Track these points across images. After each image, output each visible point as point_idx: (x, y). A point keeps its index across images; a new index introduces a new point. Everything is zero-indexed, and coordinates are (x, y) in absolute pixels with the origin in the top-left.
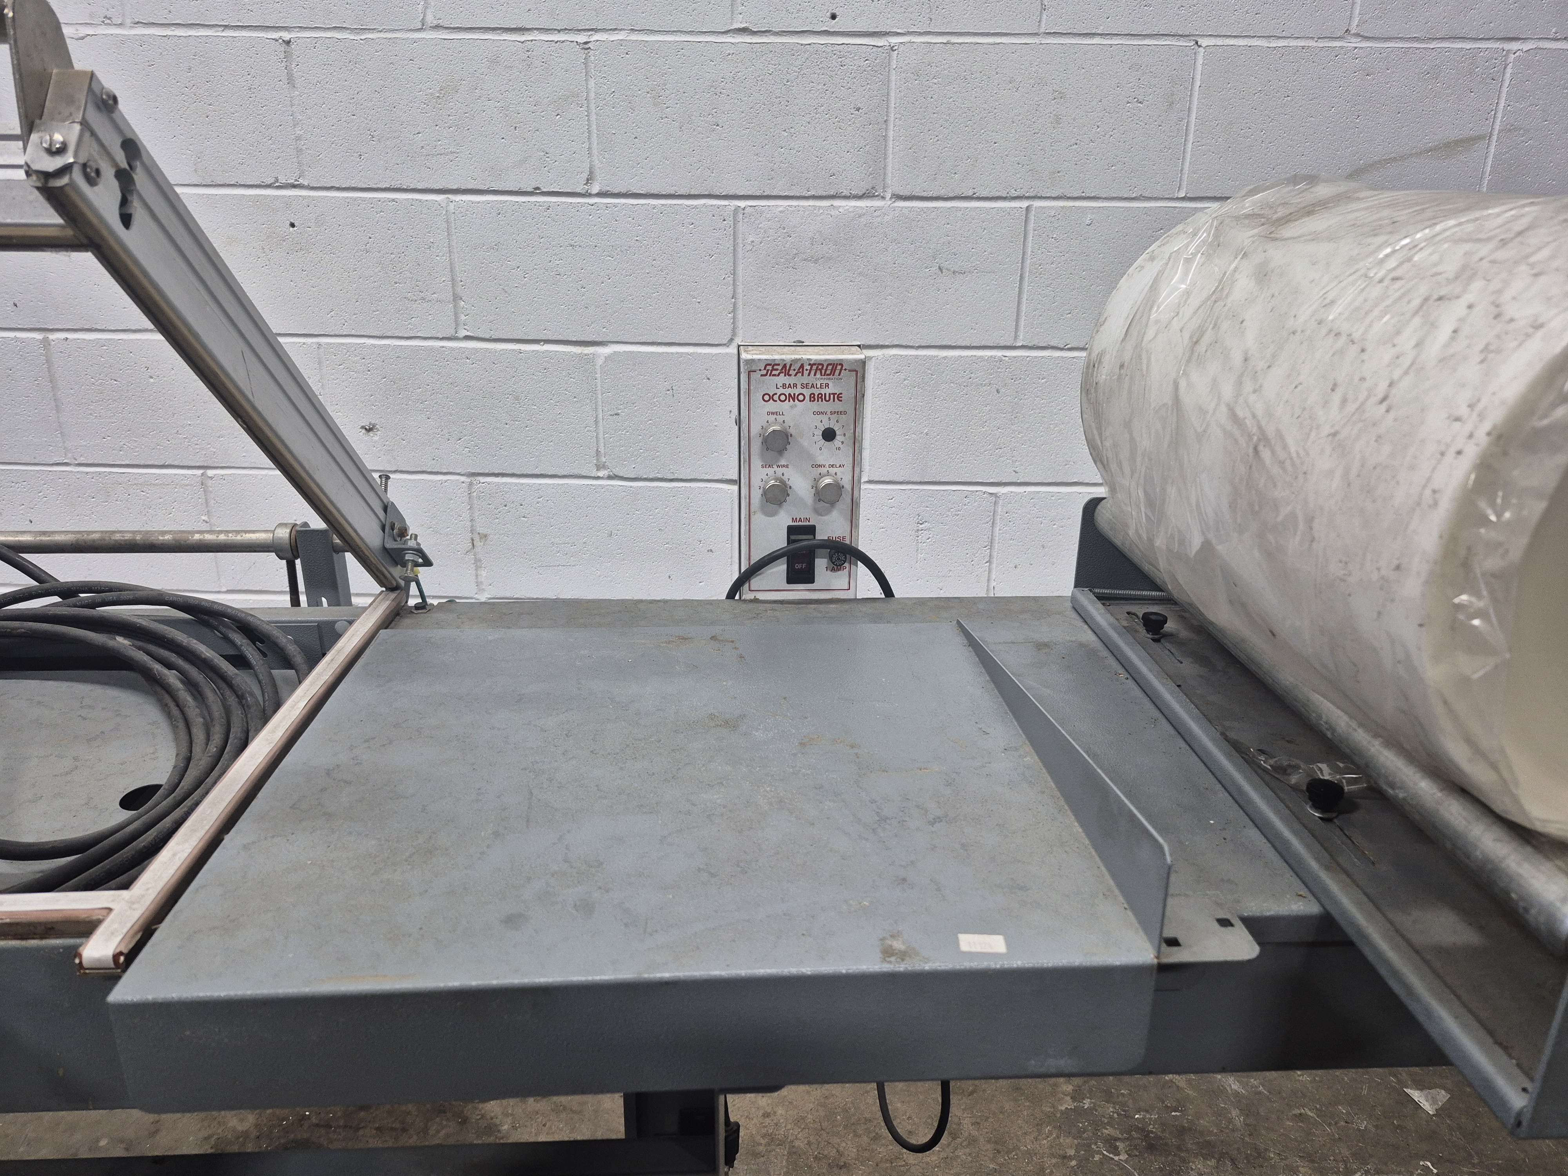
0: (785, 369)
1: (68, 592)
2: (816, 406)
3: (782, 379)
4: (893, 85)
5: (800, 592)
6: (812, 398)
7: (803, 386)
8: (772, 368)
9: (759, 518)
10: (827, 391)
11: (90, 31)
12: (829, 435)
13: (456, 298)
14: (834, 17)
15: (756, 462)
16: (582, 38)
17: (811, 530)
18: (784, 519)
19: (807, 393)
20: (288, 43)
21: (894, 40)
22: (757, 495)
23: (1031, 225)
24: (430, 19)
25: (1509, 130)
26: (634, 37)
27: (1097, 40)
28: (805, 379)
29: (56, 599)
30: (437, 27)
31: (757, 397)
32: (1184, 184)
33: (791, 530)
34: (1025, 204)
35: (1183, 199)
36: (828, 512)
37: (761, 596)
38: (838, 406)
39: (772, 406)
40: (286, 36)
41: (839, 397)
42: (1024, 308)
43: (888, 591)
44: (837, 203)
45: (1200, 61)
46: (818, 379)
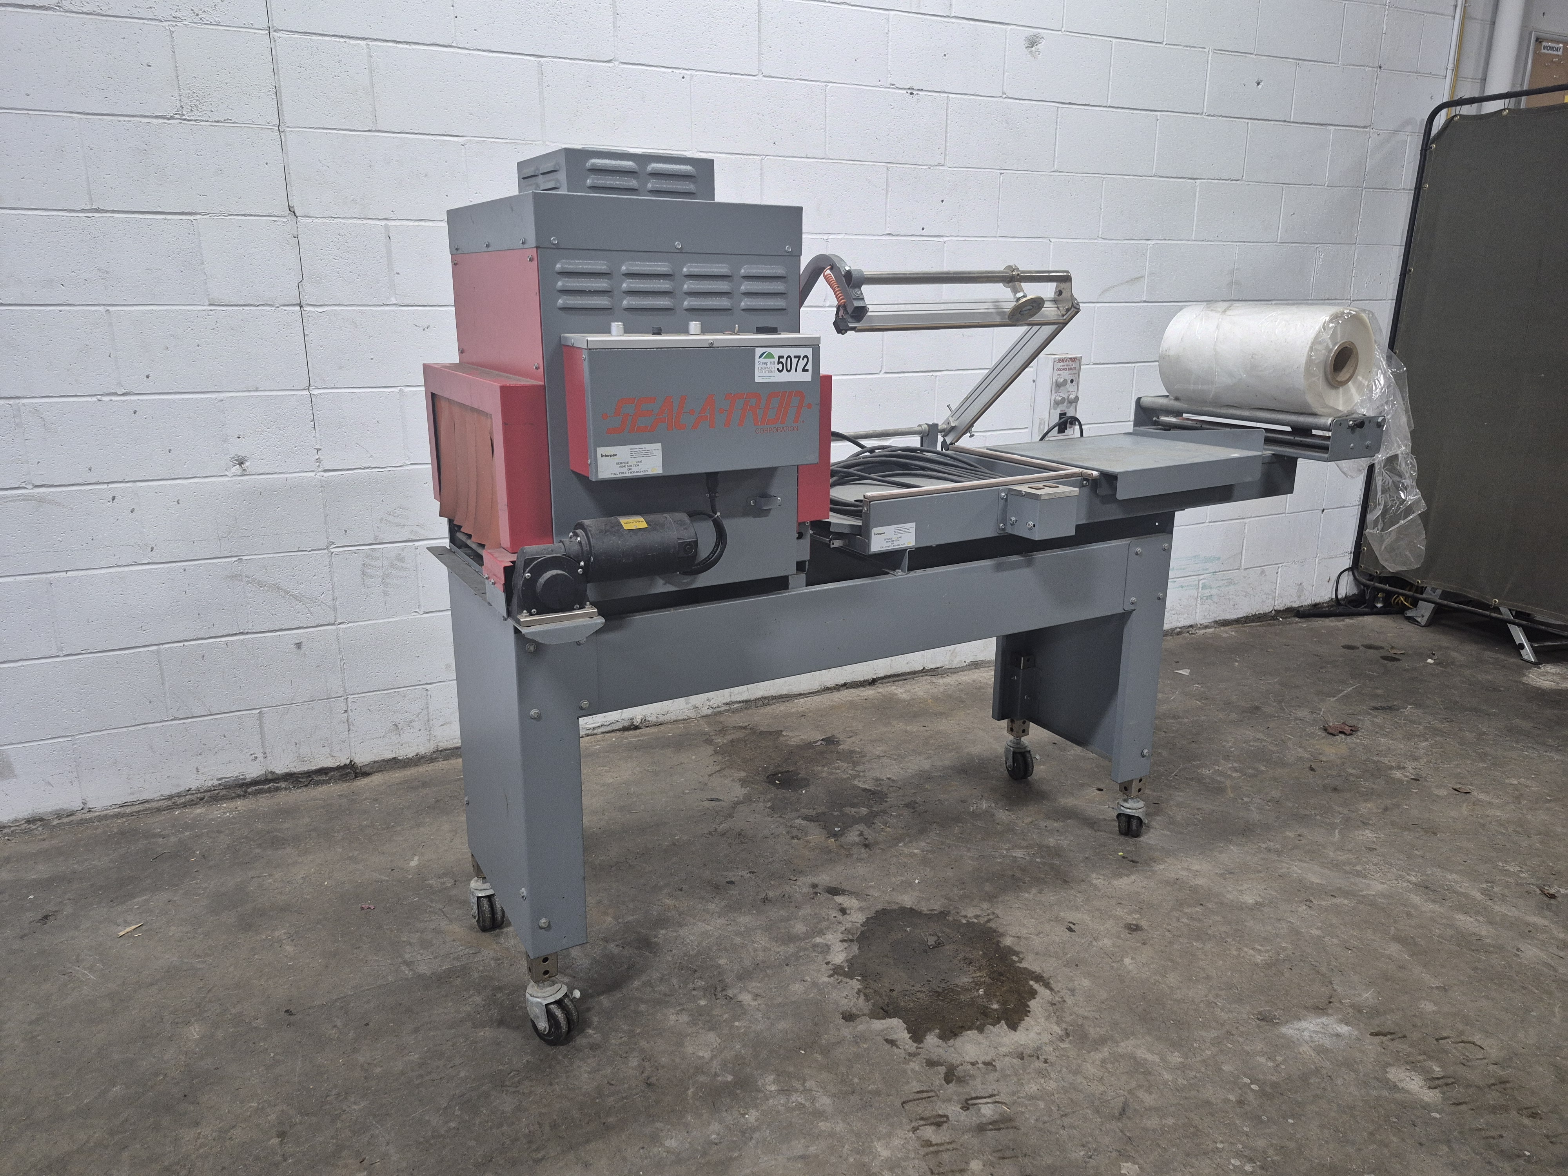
0: (1062, 360)
1: (872, 450)
2: (1070, 372)
3: (1062, 364)
4: (945, 257)
5: (1061, 436)
7: (1067, 366)
8: (1059, 360)
9: (1052, 411)
10: (1072, 367)
12: (1072, 381)
14: (923, 229)
15: (1053, 392)
17: (1065, 414)
18: (1059, 411)
19: (1067, 368)
21: (946, 239)
22: (1053, 403)
25: (1150, 274)
26: (847, 236)
27: (1016, 239)
28: (1067, 363)
29: (868, 454)
31: (1055, 370)
33: (1061, 415)
36: (1070, 408)
37: (1051, 439)
38: (1074, 371)
39: (1059, 372)
41: (1075, 368)
43: (1082, 435)
46: (1070, 363)
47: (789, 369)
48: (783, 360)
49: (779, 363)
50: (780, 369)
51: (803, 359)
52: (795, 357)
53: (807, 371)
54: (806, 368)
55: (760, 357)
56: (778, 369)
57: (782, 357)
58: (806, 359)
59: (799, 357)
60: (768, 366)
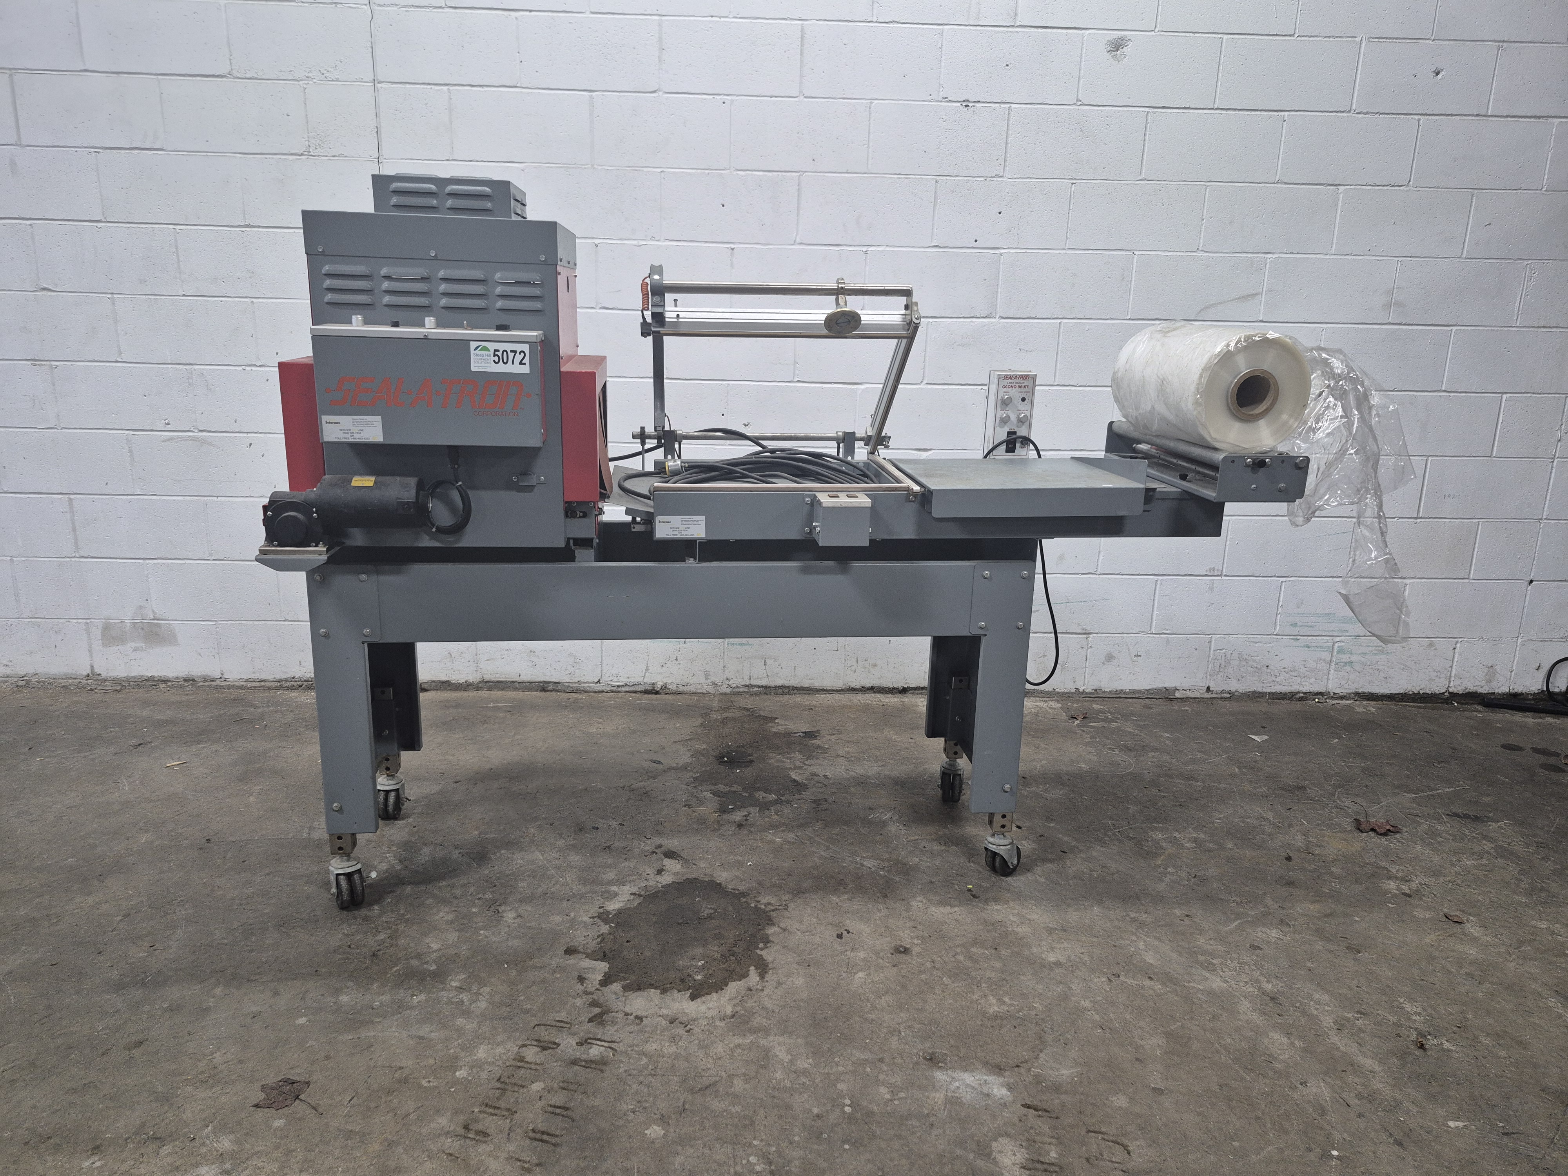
0: (1011, 377)
1: (773, 451)
2: (1020, 390)
3: (1010, 381)
4: (1001, 269)
5: (1010, 456)
6: (1019, 387)
7: (1016, 383)
8: (1006, 377)
9: (998, 428)
10: (1023, 385)
11: (644, 243)
12: (1023, 400)
13: (796, 363)
14: (976, 241)
15: (999, 409)
16: (865, 249)
17: (1015, 433)
18: (1007, 429)
19: (1017, 385)
20: (733, 249)
21: (1002, 251)
22: (998, 420)
23: (1062, 330)
24: (798, 240)
25: (1269, 291)
26: (888, 249)
27: (1090, 252)
28: (1017, 381)
29: (768, 454)
30: (801, 244)
31: (1001, 386)
32: (1129, 313)
33: (1009, 433)
34: (1059, 321)
35: (1129, 319)
36: (1021, 427)
37: (996, 458)
38: (1027, 390)
39: (1005, 390)
40: (732, 246)
41: (1027, 386)
42: (1058, 367)
43: (1038, 456)
44: (974, 320)
45: (1135, 261)
46: (1021, 381)
47: (505, 361)
48: (500, 354)
49: (495, 355)
50: (497, 361)
51: (520, 353)
52: (511, 351)
53: (525, 364)
54: (523, 362)
55: (475, 349)
56: (494, 361)
57: (498, 351)
58: (522, 354)
59: (515, 352)
60: (484, 358)
